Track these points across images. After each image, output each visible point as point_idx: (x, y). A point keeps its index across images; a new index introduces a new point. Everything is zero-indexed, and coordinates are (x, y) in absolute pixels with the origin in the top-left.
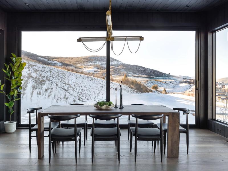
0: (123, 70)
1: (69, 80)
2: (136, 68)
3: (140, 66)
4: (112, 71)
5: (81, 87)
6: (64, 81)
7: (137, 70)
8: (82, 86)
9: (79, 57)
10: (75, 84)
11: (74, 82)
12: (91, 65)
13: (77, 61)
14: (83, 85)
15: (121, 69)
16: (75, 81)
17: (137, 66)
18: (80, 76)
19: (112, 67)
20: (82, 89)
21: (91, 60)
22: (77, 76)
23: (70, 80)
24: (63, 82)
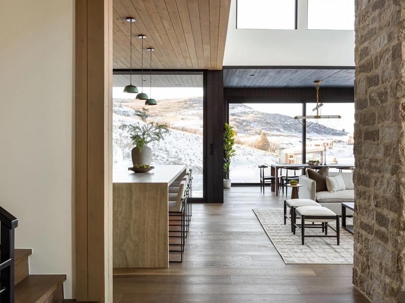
0: (256, 123)
1: (166, 143)
2: (280, 120)
3: (286, 116)
4: (235, 125)
5: (188, 155)
6: (158, 145)
7: (282, 124)
8: (190, 154)
9: (171, 100)
10: (176, 149)
11: (174, 147)
12: (193, 115)
13: (166, 107)
14: (190, 151)
15: (251, 123)
16: (176, 146)
17: (281, 116)
18: (182, 136)
19: (234, 117)
20: (189, 158)
21: (194, 105)
22: (179, 136)
23: (168, 143)
24: (156, 146)
